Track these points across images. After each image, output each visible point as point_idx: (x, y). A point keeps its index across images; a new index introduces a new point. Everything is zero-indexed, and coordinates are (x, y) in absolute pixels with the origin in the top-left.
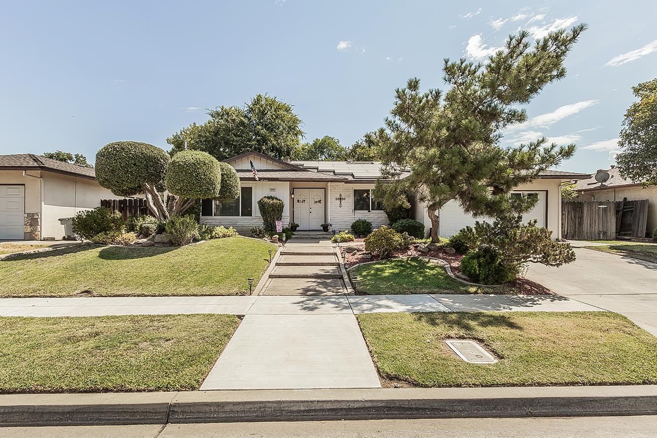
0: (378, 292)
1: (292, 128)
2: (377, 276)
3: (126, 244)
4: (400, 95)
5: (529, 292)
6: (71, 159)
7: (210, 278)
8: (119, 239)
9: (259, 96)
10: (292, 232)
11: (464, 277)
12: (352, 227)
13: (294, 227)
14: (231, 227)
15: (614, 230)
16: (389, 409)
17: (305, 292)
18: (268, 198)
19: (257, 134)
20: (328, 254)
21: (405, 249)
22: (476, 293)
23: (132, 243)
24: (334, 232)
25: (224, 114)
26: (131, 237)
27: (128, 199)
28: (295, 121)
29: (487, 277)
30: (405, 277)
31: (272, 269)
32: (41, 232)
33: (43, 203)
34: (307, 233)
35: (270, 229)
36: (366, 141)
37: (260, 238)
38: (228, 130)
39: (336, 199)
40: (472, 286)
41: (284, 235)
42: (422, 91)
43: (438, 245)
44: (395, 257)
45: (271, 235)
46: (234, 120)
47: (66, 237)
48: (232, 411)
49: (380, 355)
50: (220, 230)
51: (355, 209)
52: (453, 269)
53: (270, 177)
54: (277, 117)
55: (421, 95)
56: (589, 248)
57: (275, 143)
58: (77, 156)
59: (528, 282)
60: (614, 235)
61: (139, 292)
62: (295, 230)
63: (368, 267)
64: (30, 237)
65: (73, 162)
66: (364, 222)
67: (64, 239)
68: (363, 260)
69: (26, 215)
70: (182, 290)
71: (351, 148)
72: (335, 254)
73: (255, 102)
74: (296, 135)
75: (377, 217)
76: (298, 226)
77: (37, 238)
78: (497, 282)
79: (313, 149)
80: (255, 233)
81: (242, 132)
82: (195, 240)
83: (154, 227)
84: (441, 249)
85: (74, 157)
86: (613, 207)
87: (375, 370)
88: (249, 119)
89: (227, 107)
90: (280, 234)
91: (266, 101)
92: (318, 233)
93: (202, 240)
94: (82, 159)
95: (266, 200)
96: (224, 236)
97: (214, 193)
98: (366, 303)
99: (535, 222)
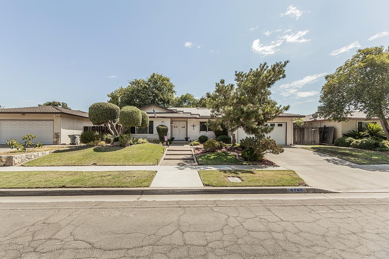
0: (207, 164)
1: (170, 90)
2: (208, 158)
3: (102, 146)
4: (217, 85)
5: (266, 164)
6: (60, 105)
7: (141, 159)
8: (99, 144)
9: (154, 74)
10: (172, 141)
11: (242, 159)
12: (199, 139)
13: (172, 139)
14: (145, 139)
15: (319, 140)
16: (205, 192)
17: (179, 164)
18: (161, 126)
19: (153, 93)
20: (188, 151)
21: (221, 148)
22: (245, 164)
23: (105, 146)
24: (191, 141)
25: (137, 83)
26: (103, 143)
27: (96, 126)
28: (172, 86)
29: (251, 159)
30: (219, 159)
31: (164, 156)
32: (61, 141)
33: (61, 128)
34: (178, 141)
35: (162, 140)
36: (207, 96)
37: (157, 144)
38: (139, 91)
39: (192, 126)
40: (244, 162)
41: (168, 142)
42: (226, 84)
43: (235, 146)
44: (216, 152)
45: (163, 143)
46: (141, 86)
47: (71, 143)
48: (160, 192)
49: (204, 180)
50: (141, 140)
51: (200, 131)
52: (239, 156)
53: (162, 116)
54: (163, 84)
55: (226, 86)
56: (303, 148)
57: (162, 97)
58: (63, 103)
59: (267, 161)
60: (318, 143)
61: (114, 164)
62: (173, 140)
63: (204, 155)
64: (56, 143)
65: (61, 106)
66: (204, 136)
67: (70, 144)
68: (202, 153)
69: (54, 134)
70: (131, 164)
71: (199, 100)
72: (191, 151)
73: (152, 76)
74: (172, 93)
75: (210, 134)
76: (174, 138)
77: (59, 144)
78: (255, 161)
79: (181, 100)
80: (155, 142)
81: (146, 92)
82: (131, 144)
83: (112, 139)
84: (236, 148)
85: (61, 104)
86: (318, 130)
87: (202, 184)
88: (149, 85)
89: (138, 79)
90: (166, 142)
91: (157, 76)
92: (183, 141)
93: (133, 144)
94: (65, 105)
95: (160, 127)
96: (143, 143)
97: (139, 124)
98: (202, 168)
99: (270, 137)
